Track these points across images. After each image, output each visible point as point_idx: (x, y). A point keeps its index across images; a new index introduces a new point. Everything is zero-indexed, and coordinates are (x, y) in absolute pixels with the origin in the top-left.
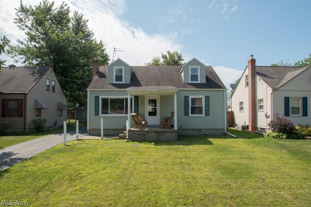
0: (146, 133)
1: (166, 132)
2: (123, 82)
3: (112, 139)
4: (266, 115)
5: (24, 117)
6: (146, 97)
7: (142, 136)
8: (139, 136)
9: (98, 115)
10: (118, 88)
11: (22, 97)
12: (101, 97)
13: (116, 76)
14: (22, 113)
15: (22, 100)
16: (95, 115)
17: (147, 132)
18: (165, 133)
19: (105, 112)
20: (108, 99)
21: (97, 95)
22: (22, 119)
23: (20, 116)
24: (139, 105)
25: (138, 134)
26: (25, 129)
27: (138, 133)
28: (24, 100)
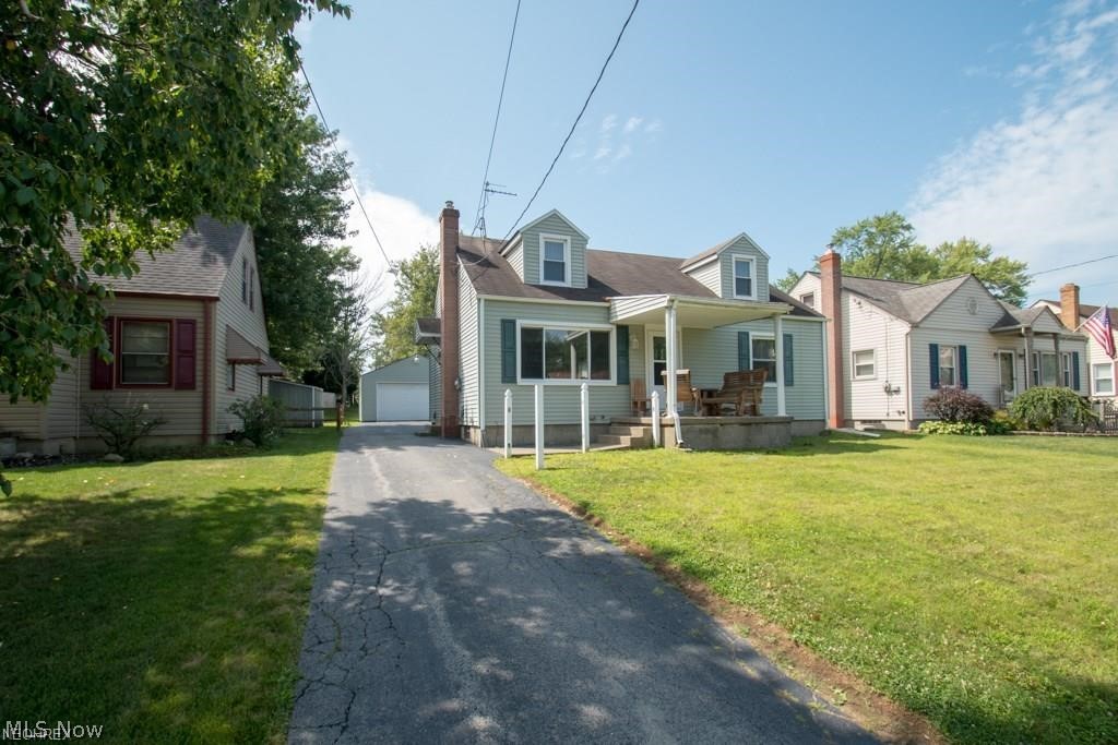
0: (721, 428)
1: (766, 423)
2: (568, 284)
3: (614, 450)
4: (888, 391)
5: (199, 389)
6: (648, 330)
7: (710, 436)
8: (703, 436)
9: (513, 380)
10: (569, 299)
11: (192, 312)
12: (520, 323)
13: (546, 263)
14: (194, 376)
15: (192, 323)
16: (503, 382)
17: (722, 425)
18: (764, 426)
19: (532, 371)
20: (541, 330)
21: (509, 316)
22: (191, 399)
23: (187, 384)
24: (631, 352)
25: (701, 431)
26: (204, 436)
27: (701, 426)
28: (200, 325)
